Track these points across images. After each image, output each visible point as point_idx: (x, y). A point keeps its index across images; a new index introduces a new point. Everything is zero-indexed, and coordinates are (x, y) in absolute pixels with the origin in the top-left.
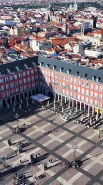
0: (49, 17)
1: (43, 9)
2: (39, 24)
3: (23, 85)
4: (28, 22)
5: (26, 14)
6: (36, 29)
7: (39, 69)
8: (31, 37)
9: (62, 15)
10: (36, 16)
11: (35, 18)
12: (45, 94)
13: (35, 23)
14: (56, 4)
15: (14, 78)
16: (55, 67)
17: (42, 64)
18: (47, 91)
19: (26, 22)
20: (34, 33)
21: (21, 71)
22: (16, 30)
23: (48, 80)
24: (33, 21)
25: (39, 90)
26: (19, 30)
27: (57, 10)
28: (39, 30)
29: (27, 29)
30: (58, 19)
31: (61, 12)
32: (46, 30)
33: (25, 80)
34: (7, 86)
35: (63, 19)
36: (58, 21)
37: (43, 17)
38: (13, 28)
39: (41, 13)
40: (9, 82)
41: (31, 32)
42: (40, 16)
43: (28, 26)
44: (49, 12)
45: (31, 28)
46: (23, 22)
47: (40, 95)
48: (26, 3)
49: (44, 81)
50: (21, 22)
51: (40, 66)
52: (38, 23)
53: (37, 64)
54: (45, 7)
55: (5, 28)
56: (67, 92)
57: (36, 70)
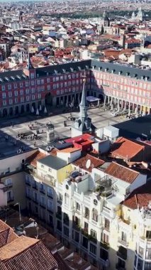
0: (103, 29)
1: (95, 19)
2: (90, 36)
3: (76, 85)
4: (76, 33)
5: (73, 24)
6: (86, 42)
7: (91, 72)
8: (80, 50)
9: (120, 25)
10: (86, 26)
11: (85, 29)
12: (95, 96)
13: (85, 35)
14: (113, 12)
15: (68, 78)
16: (107, 69)
17: (95, 67)
18: (97, 94)
19: (73, 33)
20: (84, 46)
21: (75, 72)
22: (62, 43)
23: (99, 83)
24: (83, 32)
25: (90, 93)
26: (66, 42)
27: (113, 20)
28: (89, 43)
29: (75, 42)
30: (114, 30)
31: (119, 23)
32: (97, 43)
33: (77, 81)
34: (62, 84)
35: (121, 30)
36: (114, 33)
37: (95, 28)
38: (59, 40)
39: (93, 24)
40: (64, 81)
41: (80, 45)
42: (91, 27)
43: (77, 38)
44: (103, 21)
45: (80, 40)
46: (70, 33)
47: (91, 97)
48: (71, 11)
49: (95, 84)
50: (68, 33)
51: (93, 69)
52: (88, 34)
53: (90, 67)
54: (98, 16)
55: (50, 39)
56: (117, 93)
57: (89, 73)
